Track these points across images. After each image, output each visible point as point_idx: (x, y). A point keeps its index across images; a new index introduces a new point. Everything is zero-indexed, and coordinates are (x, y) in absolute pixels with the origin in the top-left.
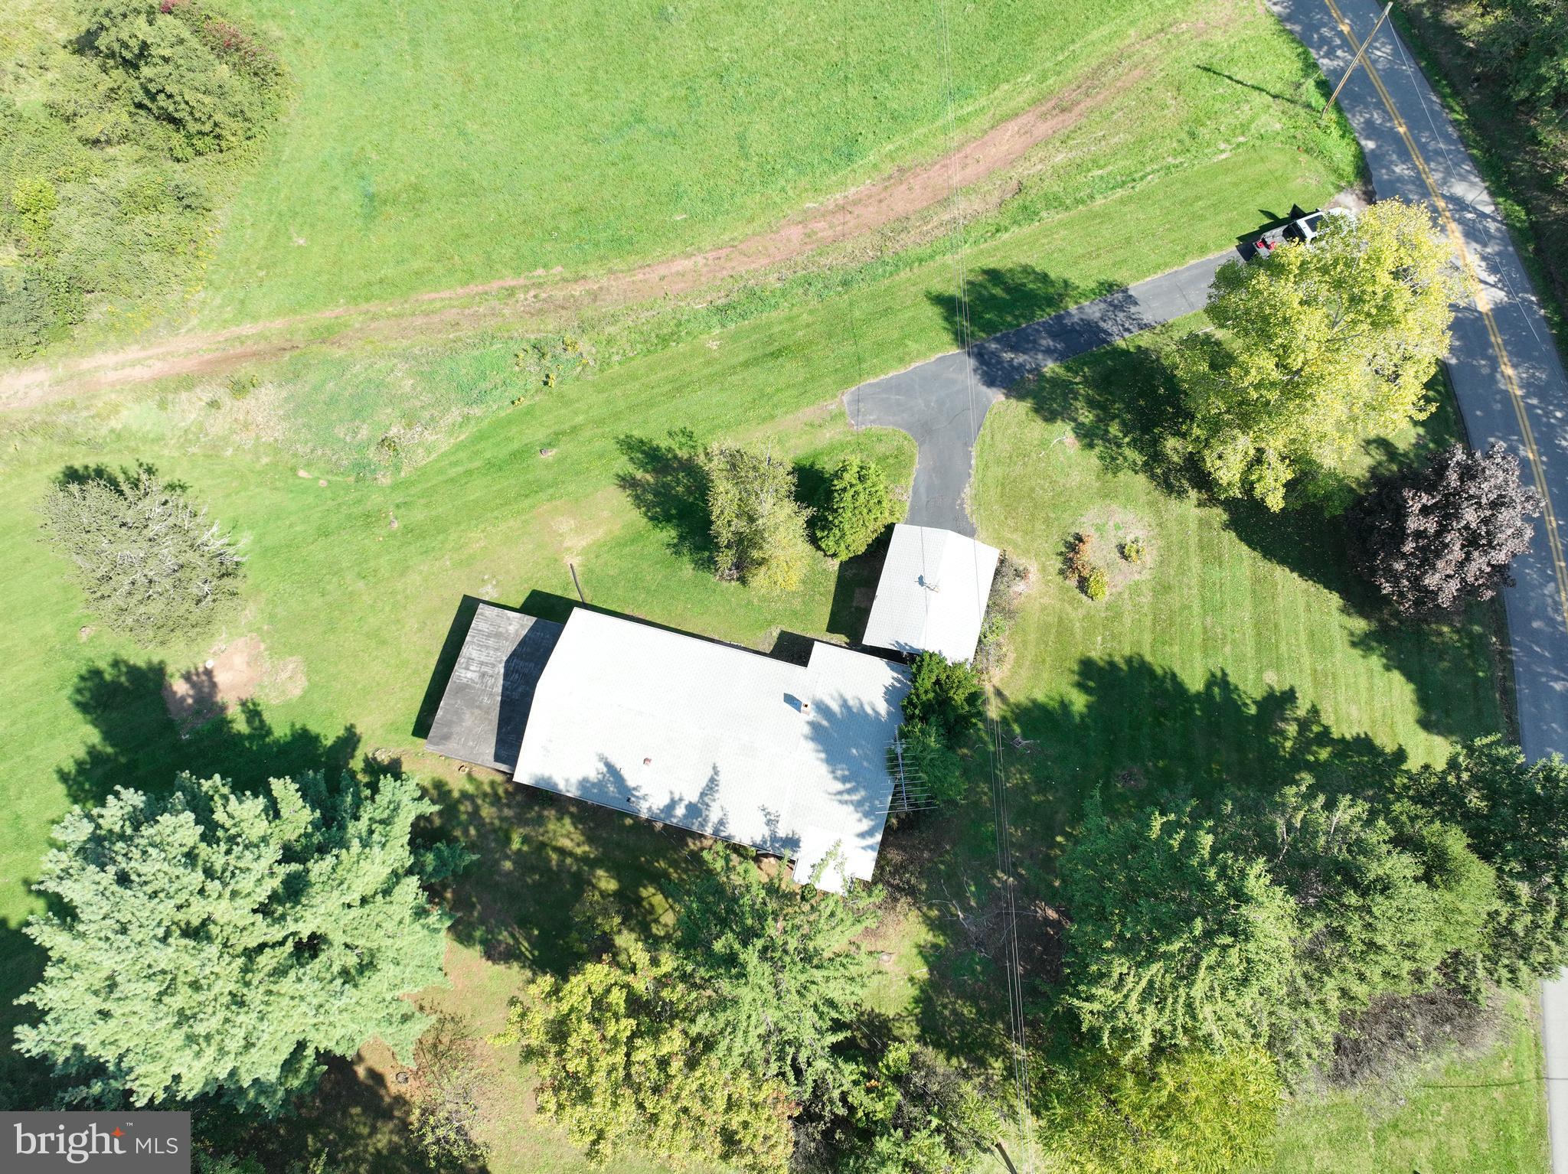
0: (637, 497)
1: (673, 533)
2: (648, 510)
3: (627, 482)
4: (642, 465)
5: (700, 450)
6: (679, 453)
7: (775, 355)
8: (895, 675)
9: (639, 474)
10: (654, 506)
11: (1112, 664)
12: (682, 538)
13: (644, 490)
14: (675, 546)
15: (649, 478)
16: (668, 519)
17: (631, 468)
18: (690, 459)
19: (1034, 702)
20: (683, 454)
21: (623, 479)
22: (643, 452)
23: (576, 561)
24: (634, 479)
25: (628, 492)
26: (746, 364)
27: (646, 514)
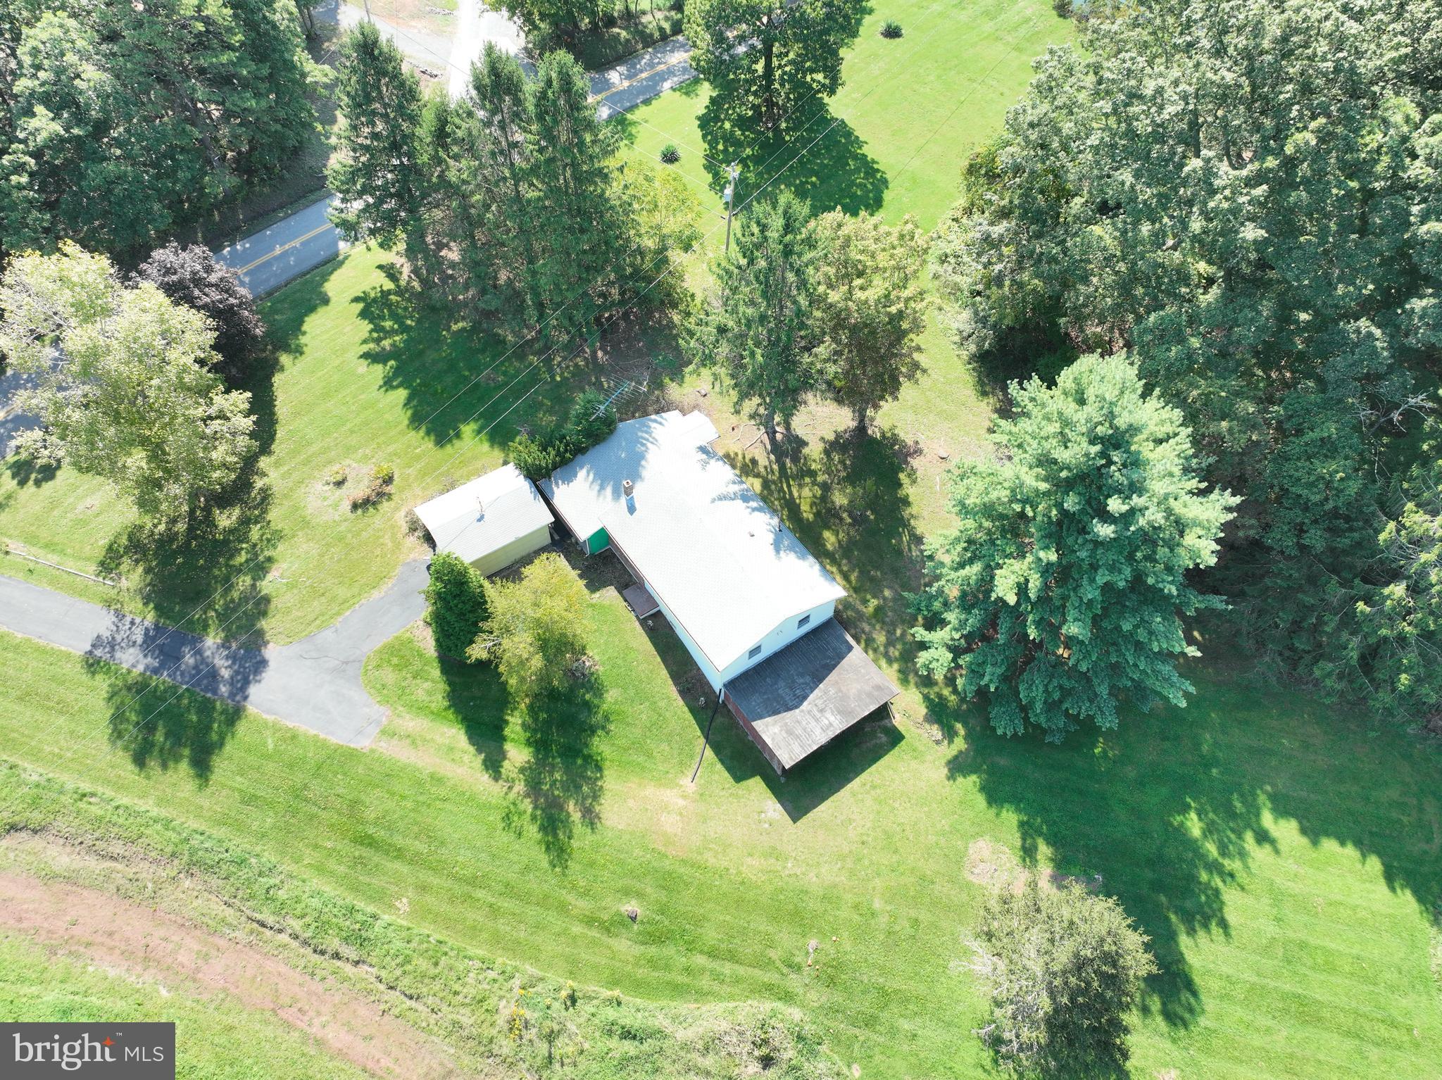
0: (595, 797)
1: (596, 740)
2: (597, 779)
3: (590, 817)
4: (566, 823)
5: (512, 796)
6: (530, 809)
7: (369, 842)
8: (555, 488)
9: (576, 816)
10: (590, 778)
11: (428, 433)
12: (593, 730)
13: (584, 799)
14: (603, 728)
15: (571, 806)
16: (588, 759)
17: (579, 828)
18: (527, 795)
19: (492, 446)
20: (527, 805)
21: (592, 824)
22: (555, 835)
23: (686, 781)
24: (584, 816)
25: (597, 808)
26: (399, 854)
27: (602, 777)
